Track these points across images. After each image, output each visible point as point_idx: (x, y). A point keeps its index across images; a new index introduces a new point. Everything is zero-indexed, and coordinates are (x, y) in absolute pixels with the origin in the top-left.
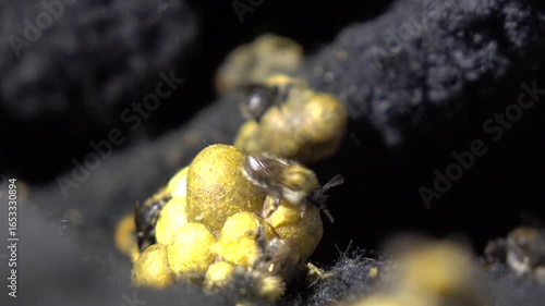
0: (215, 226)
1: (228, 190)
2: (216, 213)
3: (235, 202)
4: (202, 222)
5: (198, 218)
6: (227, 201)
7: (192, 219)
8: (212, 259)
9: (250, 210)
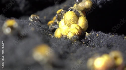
0: (69, 26)
1: (72, 20)
2: (69, 24)
3: (73, 22)
4: (67, 25)
5: (66, 24)
6: (71, 21)
7: (65, 24)
8: (69, 32)
9: (76, 23)
